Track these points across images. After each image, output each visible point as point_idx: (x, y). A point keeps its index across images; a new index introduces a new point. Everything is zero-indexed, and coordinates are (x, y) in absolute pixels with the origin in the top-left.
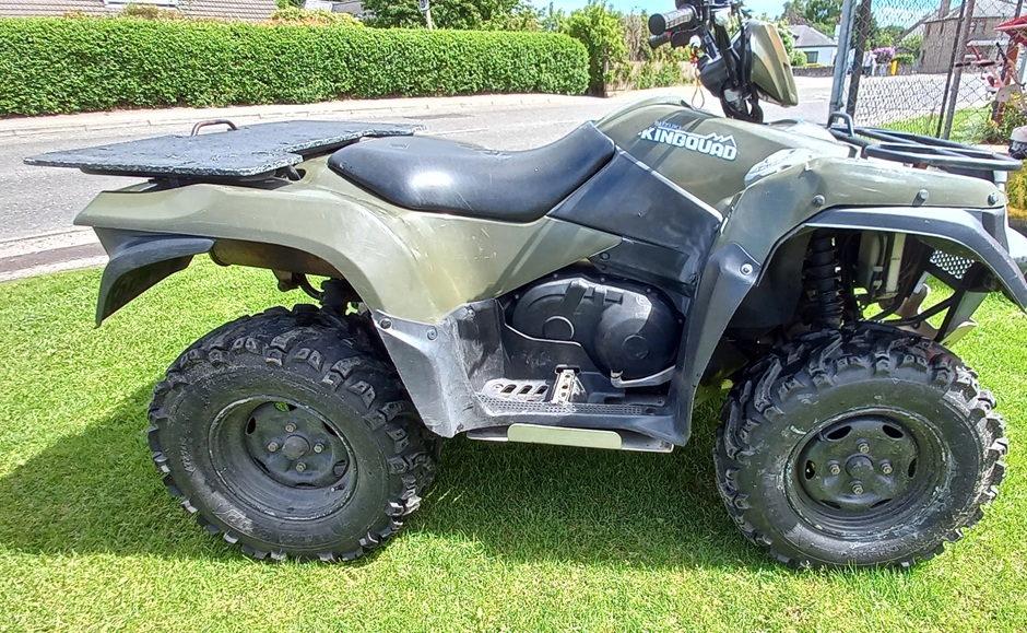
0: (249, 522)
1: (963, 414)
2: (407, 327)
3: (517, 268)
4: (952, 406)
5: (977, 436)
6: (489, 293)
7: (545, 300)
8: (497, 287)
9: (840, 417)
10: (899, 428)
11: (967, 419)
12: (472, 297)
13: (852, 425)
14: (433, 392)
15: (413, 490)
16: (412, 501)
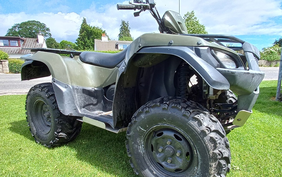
0: (36, 131)
1: (197, 132)
2: (59, 83)
3: (108, 80)
4: (192, 127)
5: (205, 144)
6: (101, 86)
7: (112, 89)
8: (103, 85)
9: (156, 126)
10: (181, 137)
11: (199, 135)
12: (96, 87)
13: (164, 132)
14: (62, 101)
15: (60, 130)
16: (61, 134)
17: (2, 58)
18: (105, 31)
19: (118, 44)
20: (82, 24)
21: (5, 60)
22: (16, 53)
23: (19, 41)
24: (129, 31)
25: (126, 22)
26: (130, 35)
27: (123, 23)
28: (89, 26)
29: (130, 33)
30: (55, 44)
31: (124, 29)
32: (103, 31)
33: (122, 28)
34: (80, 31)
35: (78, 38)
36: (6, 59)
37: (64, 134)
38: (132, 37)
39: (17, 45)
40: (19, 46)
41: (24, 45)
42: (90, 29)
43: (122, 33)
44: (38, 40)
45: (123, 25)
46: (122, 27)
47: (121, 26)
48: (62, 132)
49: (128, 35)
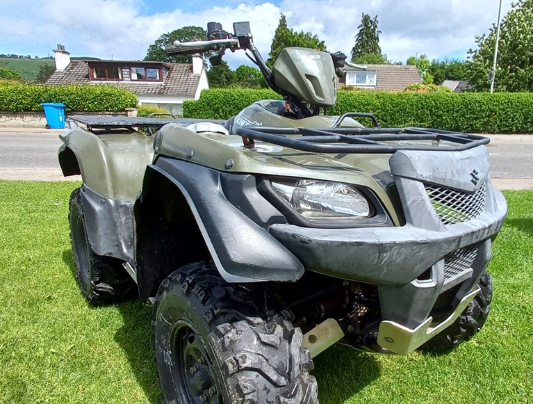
2: (92, 196)
15: (98, 279)
16: (101, 285)
17: (127, 105)
18: (324, 42)
19: (346, 73)
20: (278, 29)
21: (132, 109)
22: (155, 93)
23: (161, 69)
24: (377, 39)
25: (371, 19)
26: (380, 49)
27: (366, 20)
28: (291, 33)
29: (379, 44)
30: (227, 73)
31: (366, 34)
32: (320, 42)
33: (360, 34)
34: (272, 45)
35: (269, 60)
36: (134, 106)
37: (108, 287)
38: (382, 53)
39: (158, 78)
40: (161, 79)
41: (168, 77)
42: (294, 38)
43: (361, 45)
44: (192, 67)
45: (365, 25)
46: (363, 30)
47: (361, 28)
48: (103, 282)
49: (375, 49)
